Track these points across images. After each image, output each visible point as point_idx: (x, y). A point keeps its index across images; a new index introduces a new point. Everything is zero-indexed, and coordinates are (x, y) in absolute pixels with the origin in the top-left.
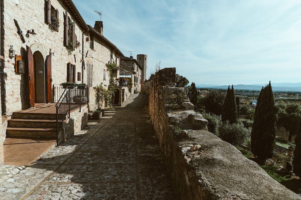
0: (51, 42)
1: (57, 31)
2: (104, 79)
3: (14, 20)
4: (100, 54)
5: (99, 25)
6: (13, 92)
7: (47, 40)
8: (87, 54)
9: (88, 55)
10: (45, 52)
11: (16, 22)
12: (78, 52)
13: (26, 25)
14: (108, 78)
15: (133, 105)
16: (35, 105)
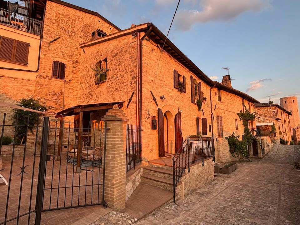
0: (179, 102)
1: (185, 93)
2: (237, 129)
3: (150, 91)
4: (230, 105)
5: (227, 79)
6: (148, 144)
7: (176, 101)
8: (215, 107)
9: (217, 107)
10: (175, 111)
11: (151, 92)
12: (206, 106)
13: (159, 93)
14: (241, 128)
15: (280, 159)
16: (165, 155)
